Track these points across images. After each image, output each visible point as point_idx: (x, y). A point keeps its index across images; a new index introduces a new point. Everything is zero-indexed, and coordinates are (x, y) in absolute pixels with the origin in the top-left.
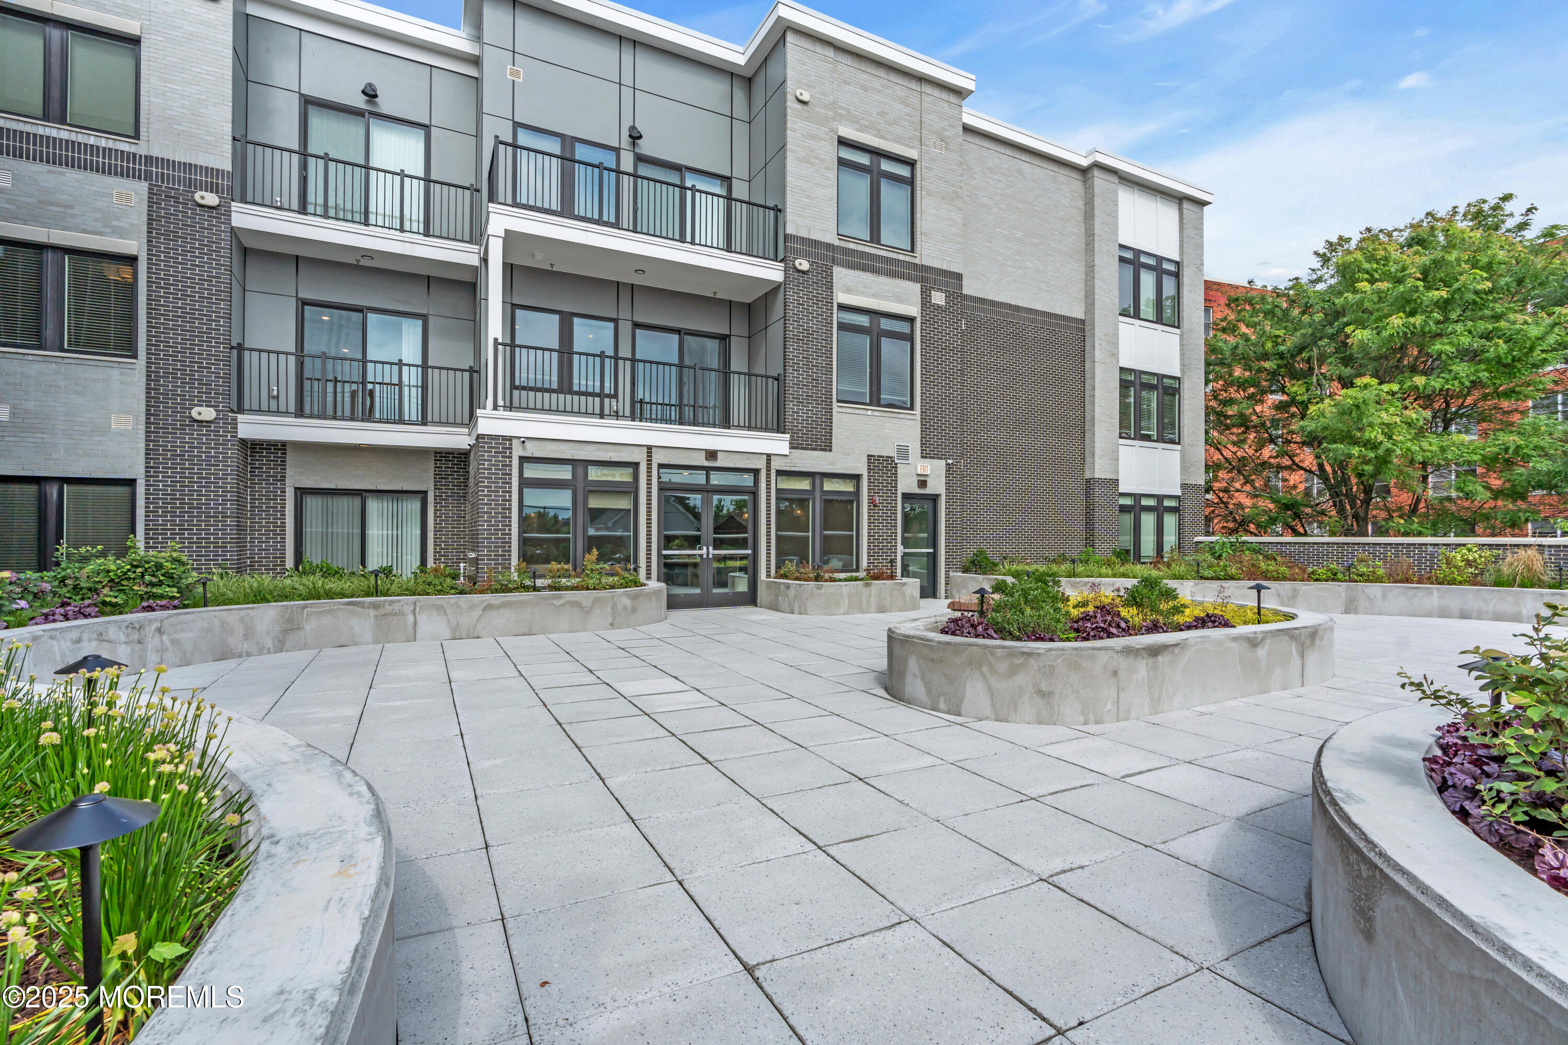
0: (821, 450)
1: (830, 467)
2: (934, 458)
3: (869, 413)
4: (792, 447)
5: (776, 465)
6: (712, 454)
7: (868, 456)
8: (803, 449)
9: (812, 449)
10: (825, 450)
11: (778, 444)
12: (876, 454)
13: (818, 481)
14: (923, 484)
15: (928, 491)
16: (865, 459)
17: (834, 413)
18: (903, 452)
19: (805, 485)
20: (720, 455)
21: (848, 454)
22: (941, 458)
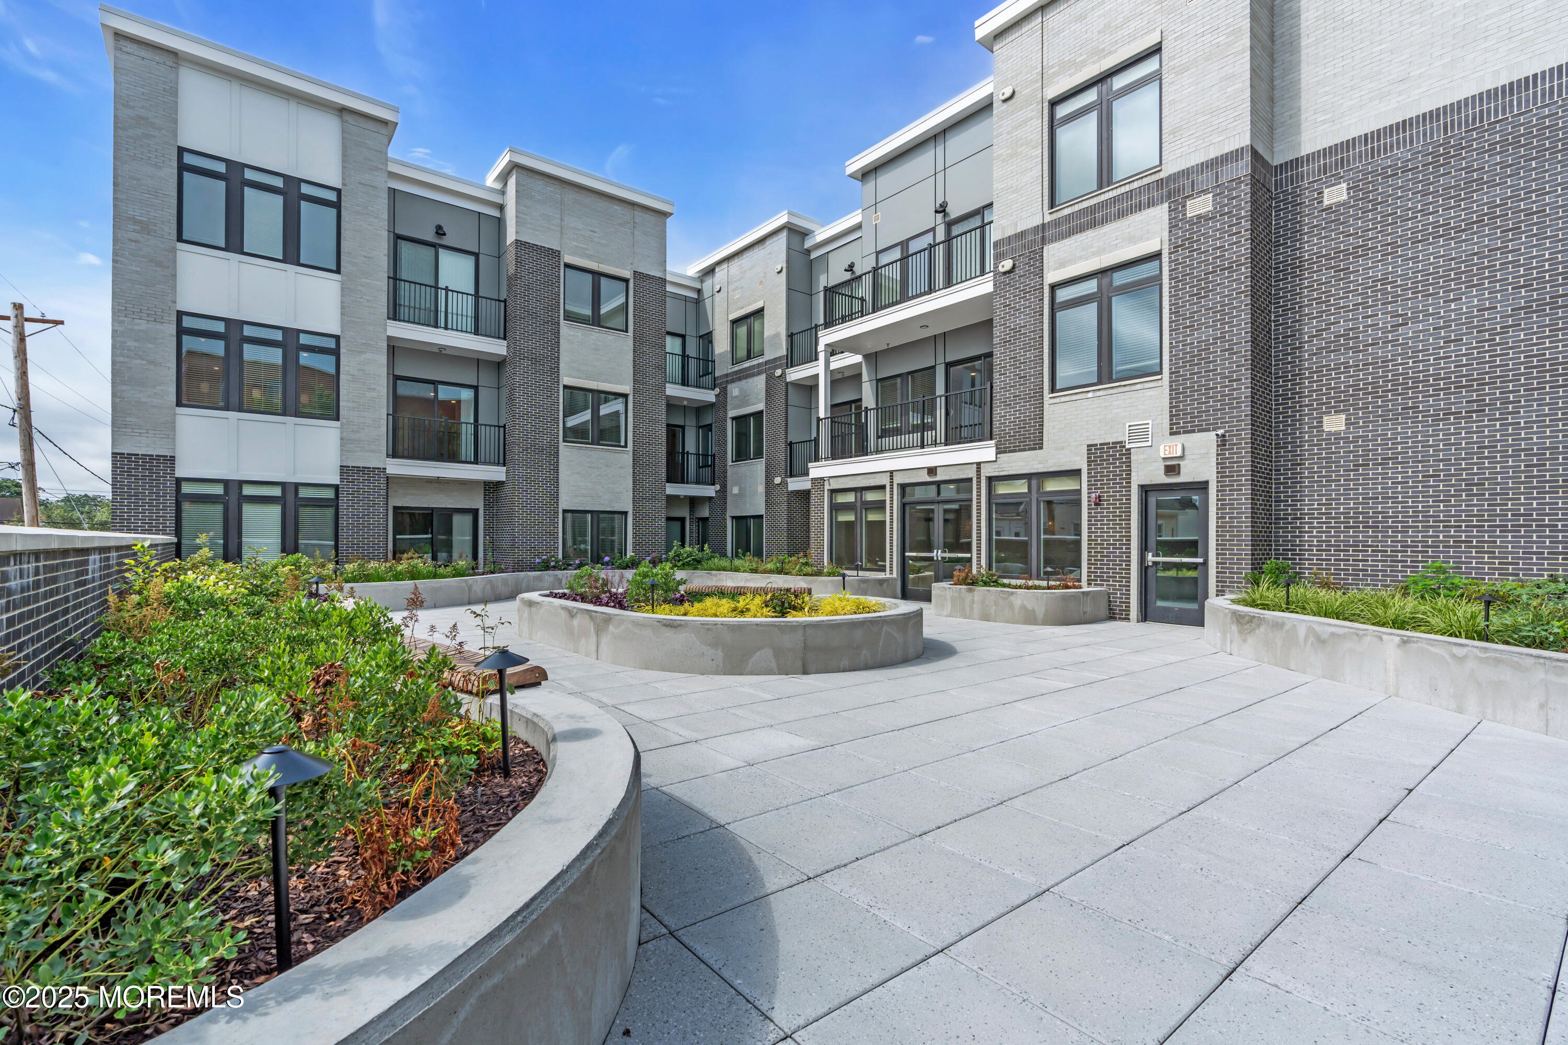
0: (1030, 449)
1: (1041, 466)
2: (1193, 431)
3: (1090, 395)
4: (999, 452)
5: (987, 471)
6: (932, 471)
7: (1088, 446)
8: (1010, 452)
9: (1020, 451)
10: (1035, 449)
11: (984, 452)
12: (1098, 442)
13: (1034, 482)
14: (1172, 470)
15: (1185, 477)
16: (1084, 450)
17: (1046, 406)
18: (1139, 433)
19: (1021, 487)
20: (939, 470)
21: (1063, 449)
22: (1208, 430)
